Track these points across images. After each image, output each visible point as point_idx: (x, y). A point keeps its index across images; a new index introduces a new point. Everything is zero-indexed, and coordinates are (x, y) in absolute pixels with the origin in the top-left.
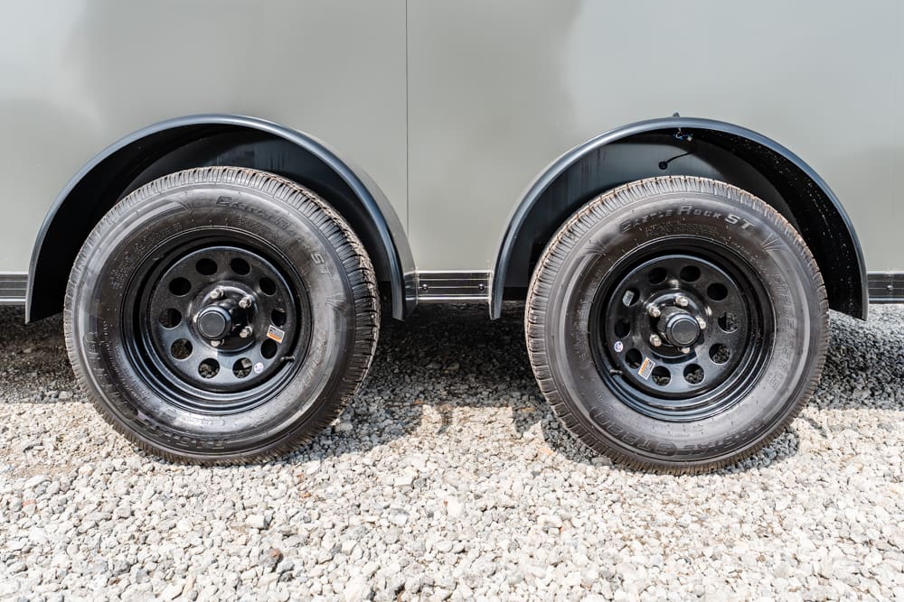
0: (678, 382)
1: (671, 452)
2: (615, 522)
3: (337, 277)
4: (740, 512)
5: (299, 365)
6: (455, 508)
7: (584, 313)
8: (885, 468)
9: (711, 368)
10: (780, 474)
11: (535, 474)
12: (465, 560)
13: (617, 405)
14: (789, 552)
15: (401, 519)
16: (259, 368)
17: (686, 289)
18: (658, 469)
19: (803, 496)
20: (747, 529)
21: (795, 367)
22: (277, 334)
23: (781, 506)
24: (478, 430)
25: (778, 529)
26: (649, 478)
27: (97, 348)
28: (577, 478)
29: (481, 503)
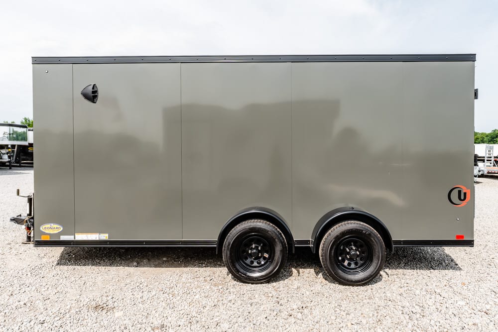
0: (353, 266)
1: (352, 281)
2: (340, 296)
3: (281, 244)
4: (366, 294)
5: (272, 262)
6: (308, 293)
7: (333, 252)
8: (399, 285)
9: (361, 262)
10: (375, 286)
11: (322, 286)
12: (312, 303)
13: (340, 271)
14: (374, 302)
15: (298, 295)
16: (263, 263)
17: (355, 246)
18: (349, 285)
19: (379, 291)
20: (366, 298)
21: (378, 263)
22: (266, 255)
23: (374, 293)
24: (307, 275)
25: (373, 297)
26: (347, 287)
27: (231, 259)
28: (331, 287)
29: (313, 292)
